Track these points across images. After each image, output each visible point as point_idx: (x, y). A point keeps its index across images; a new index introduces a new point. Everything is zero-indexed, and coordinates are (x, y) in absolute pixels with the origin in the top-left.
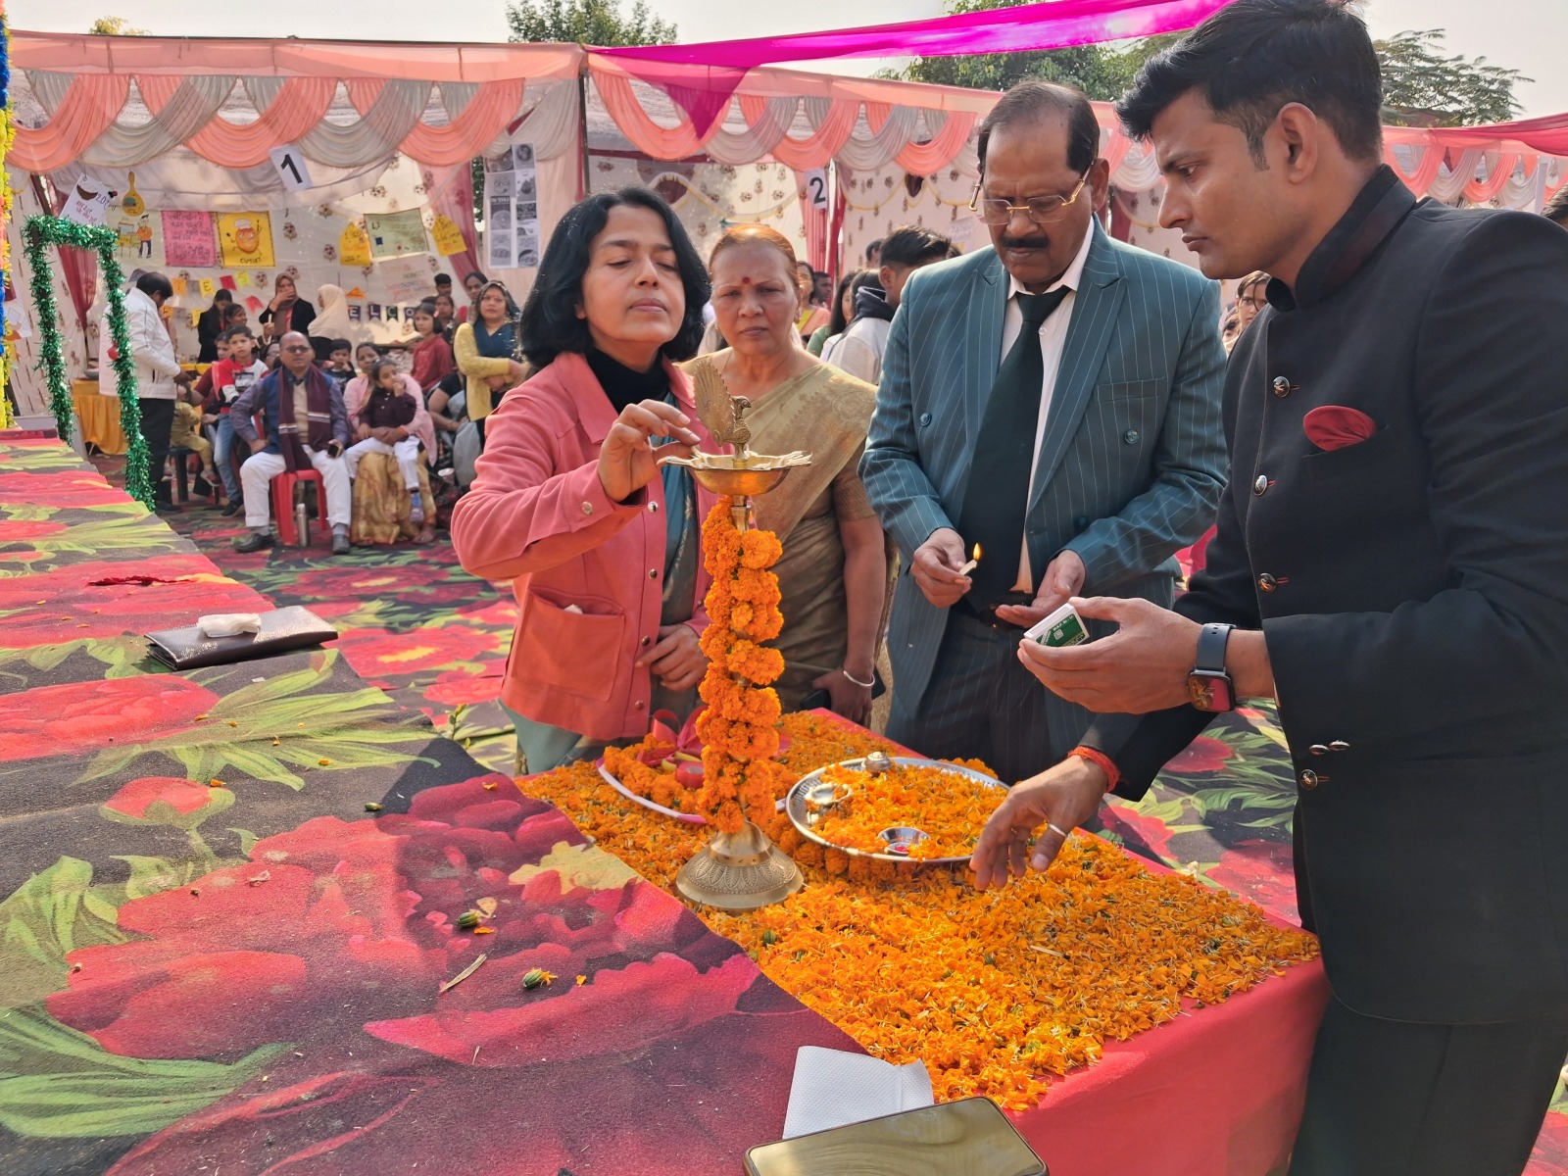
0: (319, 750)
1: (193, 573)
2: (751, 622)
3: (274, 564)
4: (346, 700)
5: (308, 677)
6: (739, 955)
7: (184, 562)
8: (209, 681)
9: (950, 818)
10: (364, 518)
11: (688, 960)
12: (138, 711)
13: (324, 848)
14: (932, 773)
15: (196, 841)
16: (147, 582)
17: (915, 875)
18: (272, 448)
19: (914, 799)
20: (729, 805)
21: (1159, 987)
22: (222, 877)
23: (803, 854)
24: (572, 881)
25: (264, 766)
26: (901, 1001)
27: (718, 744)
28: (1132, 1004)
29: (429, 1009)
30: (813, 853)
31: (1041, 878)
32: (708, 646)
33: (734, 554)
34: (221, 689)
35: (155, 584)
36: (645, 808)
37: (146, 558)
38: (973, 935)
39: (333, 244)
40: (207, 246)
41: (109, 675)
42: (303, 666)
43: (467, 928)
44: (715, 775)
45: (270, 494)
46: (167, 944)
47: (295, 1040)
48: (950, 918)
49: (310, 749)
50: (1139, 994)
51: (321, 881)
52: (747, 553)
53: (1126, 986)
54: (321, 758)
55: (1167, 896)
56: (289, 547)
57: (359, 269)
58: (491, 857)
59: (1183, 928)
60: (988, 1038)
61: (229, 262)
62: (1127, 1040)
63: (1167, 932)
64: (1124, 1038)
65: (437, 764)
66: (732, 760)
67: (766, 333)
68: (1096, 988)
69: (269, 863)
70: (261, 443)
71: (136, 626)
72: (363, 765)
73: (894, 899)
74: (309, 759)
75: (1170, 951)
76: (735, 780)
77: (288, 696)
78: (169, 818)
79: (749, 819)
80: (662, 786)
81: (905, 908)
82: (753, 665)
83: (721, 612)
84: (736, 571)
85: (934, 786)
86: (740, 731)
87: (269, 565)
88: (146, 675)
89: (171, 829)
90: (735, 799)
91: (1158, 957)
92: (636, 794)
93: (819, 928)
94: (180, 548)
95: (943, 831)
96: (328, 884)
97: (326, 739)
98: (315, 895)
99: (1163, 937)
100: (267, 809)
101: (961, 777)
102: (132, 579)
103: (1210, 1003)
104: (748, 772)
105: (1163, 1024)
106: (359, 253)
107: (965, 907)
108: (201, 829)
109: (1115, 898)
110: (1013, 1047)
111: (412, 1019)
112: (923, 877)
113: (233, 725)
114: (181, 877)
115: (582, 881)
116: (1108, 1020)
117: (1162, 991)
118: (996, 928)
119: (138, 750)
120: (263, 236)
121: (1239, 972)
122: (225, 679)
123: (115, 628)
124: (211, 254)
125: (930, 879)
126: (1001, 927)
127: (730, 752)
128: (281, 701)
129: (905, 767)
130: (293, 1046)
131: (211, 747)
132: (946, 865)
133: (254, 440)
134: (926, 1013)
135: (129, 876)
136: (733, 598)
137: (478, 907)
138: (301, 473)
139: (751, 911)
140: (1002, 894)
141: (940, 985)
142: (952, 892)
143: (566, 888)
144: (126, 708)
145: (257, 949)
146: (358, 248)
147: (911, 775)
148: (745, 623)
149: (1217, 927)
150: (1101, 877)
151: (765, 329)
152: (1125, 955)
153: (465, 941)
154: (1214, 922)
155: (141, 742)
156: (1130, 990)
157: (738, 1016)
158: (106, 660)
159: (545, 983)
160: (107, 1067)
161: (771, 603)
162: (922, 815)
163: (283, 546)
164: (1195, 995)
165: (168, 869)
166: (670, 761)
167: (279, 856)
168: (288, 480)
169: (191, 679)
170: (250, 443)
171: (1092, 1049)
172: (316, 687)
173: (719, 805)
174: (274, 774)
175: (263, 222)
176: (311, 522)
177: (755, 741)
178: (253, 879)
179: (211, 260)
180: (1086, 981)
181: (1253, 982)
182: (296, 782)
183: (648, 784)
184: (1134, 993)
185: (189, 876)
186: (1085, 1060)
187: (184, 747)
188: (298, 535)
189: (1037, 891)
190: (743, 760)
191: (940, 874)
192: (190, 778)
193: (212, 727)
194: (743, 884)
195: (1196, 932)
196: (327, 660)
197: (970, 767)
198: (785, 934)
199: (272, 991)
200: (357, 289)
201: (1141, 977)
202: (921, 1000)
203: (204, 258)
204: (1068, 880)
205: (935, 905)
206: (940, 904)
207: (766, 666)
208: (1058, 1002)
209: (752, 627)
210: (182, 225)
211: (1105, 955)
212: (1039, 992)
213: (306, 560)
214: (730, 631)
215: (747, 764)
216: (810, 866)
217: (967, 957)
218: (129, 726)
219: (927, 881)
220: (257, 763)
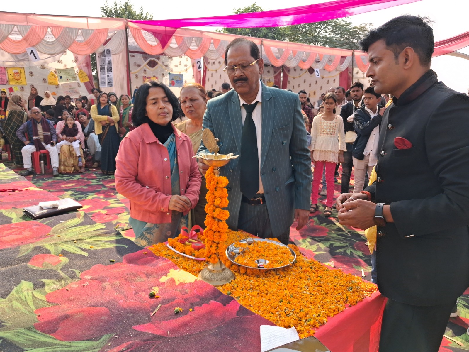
0: (89, 243)
1: (28, 187)
2: (220, 203)
3: (34, 180)
4: (92, 227)
5: (77, 221)
6: (233, 300)
7: (23, 183)
8: (46, 223)
9: (273, 256)
10: (63, 165)
11: (220, 302)
12: (27, 233)
13: (102, 274)
14: (265, 243)
15: (62, 274)
16: (14, 190)
17: (266, 273)
18: (32, 143)
19: (262, 251)
20: (214, 256)
21: (339, 301)
22: (74, 285)
23: (233, 268)
24: (178, 280)
25: (74, 249)
26: (271, 309)
27: (211, 238)
28: (333, 307)
29: (149, 321)
30: (236, 268)
31: (300, 272)
32: (207, 210)
33: (216, 183)
34: (52, 225)
35: (17, 191)
36: (183, 256)
37: (10, 182)
38: (286, 289)
39: (46, 78)
40: (4, 78)
41: (13, 221)
42: (74, 217)
43: (152, 296)
44: (209, 247)
45: (31, 158)
46: (64, 306)
47: (114, 333)
48: (278, 285)
49: (86, 243)
50: (334, 304)
51: (104, 284)
52: (219, 183)
53: (330, 302)
54: (90, 246)
55: (336, 275)
56: (38, 174)
57: (55, 86)
58: (152, 274)
59: (342, 284)
60: (297, 318)
61: (11, 83)
62: (333, 317)
63: (338, 286)
64: (332, 316)
65: (126, 247)
66: (214, 242)
67: (194, 112)
68: (322, 302)
69: (87, 280)
70: (28, 142)
71: (16, 205)
72: (104, 248)
73: (261, 280)
74: (87, 247)
75: (340, 291)
76: (216, 248)
77: (73, 227)
78: (50, 267)
79: (219, 259)
80: (189, 250)
81: (265, 282)
82: (221, 215)
83: (212, 200)
84: (216, 188)
85: (267, 247)
86: (217, 234)
87: (33, 180)
88: (25, 221)
89: (53, 271)
90: (215, 254)
91: (337, 293)
92: (180, 252)
93: (242, 290)
94: (20, 179)
95: (272, 260)
96: (106, 285)
97: (90, 240)
98: (104, 289)
99: (337, 287)
100: (79, 262)
101: (273, 243)
102: (9, 190)
103: (353, 305)
104: (219, 246)
105: (341, 312)
106: (54, 81)
107: (281, 281)
108: (62, 269)
109: (322, 277)
110: (304, 320)
111: (146, 324)
112: (268, 273)
113: (59, 237)
114: (61, 285)
115: (181, 281)
116: (327, 311)
117: (339, 303)
118: (291, 287)
119: (32, 246)
120: (22, 75)
121: (358, 296)
122: (51, 222)
123: (9, 206)
124: (5, 80)
125: (270, 273)
126: (292, 286)
127: (214, 240)
128: (70, 228)
129: (257, 241)
130: (113, 334)
131: (55, 244)
132: (274, 270)
133: (25, 141)
134: (278, 313)
135: (45, 286)
136: (215, 196)
137: (153, 290)
138: (42, 151)
139: (222, 286)
140: (290, 277)
141: (280, 304)
142: (277, 277)
143: (177, 283)
144: (23, 232)
145: (93, 306)
146: (54, 79)
147: (260, 244)
148: (219, 203)
149: (351, 284)
150: (317, 271)
151: (194, 111)
152: (328, 293)
153: (153, 300)
154: (349, 282)
155: (32, 243)
156: (331, 302)
157: (238, 318)
158: (11, 217)
159: (180, 311)
160: (60, 345)
161: (226, 197)
162: (265, 255)
163: (36, 174)
164: (348, 303)
165: (57, 283)
166: (188, 242)
167: (89, 277)
168: (37, 153)
169: (40, 222)
170: (24, 142)
171: (325, 320)
172: (80, 223)
173: (211, 255)
174: (77, 251)
175: (22, 71)
176: (45, 166)
177: (222, 237)
178: (84, 285)
179: (5, 82)
180: (319, 301)
181: (363, 298)
182: (86, 254)
183: (184, 249)
184: (332, 303)
185: (63, 285)
186: (324, 323)
187: (47, 244)
188: (41, 170)
189: (300, 276)
190: (217, 242)
191: (273, 272)
192: (52, 254)
193: (53, 237)
194: (219, 278)
195: (345, 285)
196: (81, 215)
197: (273, 240)
198: (232, 292)
199: (102, 318)
200: (54, 92)
201: (333, 299)
202: (276, 309)
203: (3, 82)
204: (308, 272)
205: (273, 281)
206: (274, 281)
207: (225, 215)
208: (313, 307)
209: (221, 204)
211: (322, 293)
212: (307, 305)
213: (45, 178)
214: (214, 205)
215: (218, 243)
216: (235, 271)
217: (285, 295)
218: (26, 238)
219: (269, 274)
220: (70, 248)
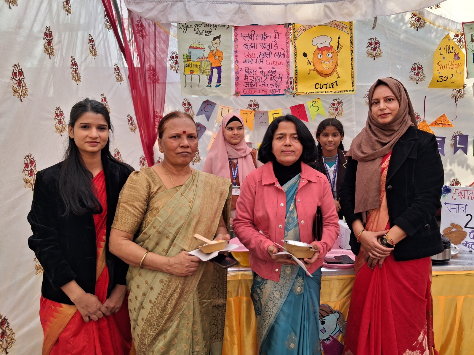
106: (454, 71)
120: (344, 55)
124: (284, 80)
179: (284, 86)
200: (444, 116)
203: (276, 84)
210: (255, 46)
